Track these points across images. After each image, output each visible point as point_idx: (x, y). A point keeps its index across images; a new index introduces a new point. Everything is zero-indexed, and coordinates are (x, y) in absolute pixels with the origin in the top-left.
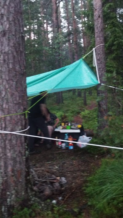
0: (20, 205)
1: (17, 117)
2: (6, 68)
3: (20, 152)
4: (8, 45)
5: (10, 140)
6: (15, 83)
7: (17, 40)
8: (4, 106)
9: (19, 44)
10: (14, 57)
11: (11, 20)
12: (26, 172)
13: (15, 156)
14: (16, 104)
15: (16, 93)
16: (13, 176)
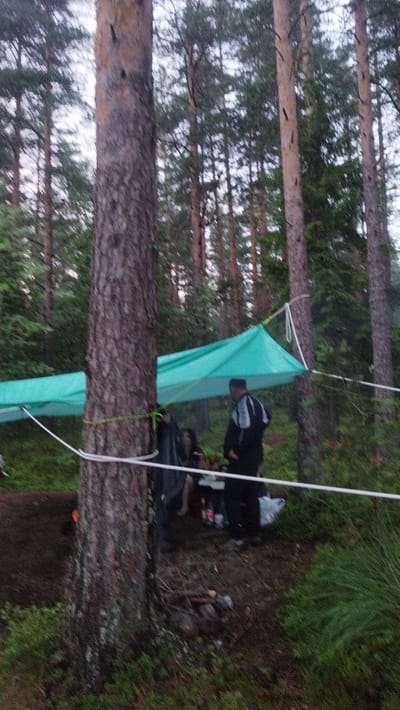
0: (132, 646)
1: (134, 423)
2: (115, 314)
3: (136, 509)
4: (123, 265)
5: (116, 478)
6: (132, 346)
7: (144, 255)
8: (106, 397)
9: (146, 265)
10: (135, 290)
11: (131, 213)
12: (147, 560)
13: (124, 518)
14: (133, 394)
15: (135, 369)
16: (116, 568)
